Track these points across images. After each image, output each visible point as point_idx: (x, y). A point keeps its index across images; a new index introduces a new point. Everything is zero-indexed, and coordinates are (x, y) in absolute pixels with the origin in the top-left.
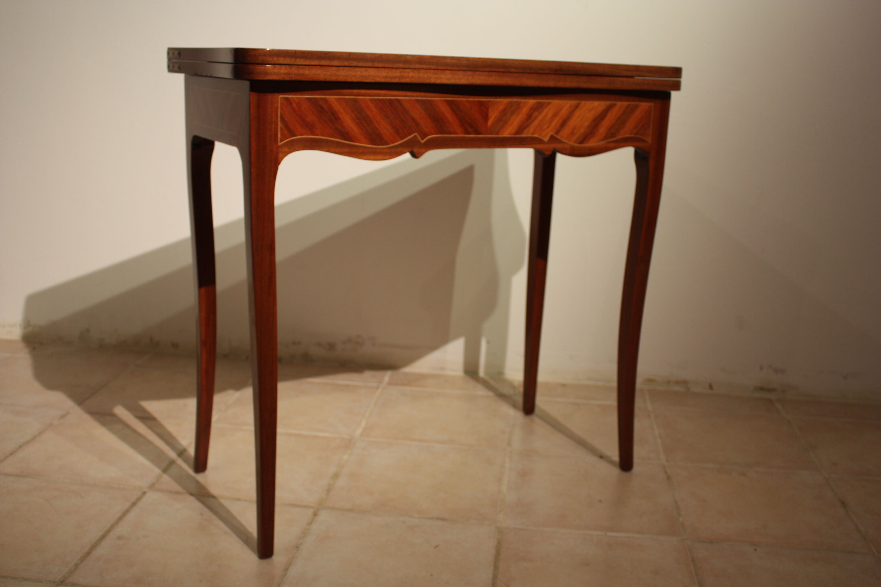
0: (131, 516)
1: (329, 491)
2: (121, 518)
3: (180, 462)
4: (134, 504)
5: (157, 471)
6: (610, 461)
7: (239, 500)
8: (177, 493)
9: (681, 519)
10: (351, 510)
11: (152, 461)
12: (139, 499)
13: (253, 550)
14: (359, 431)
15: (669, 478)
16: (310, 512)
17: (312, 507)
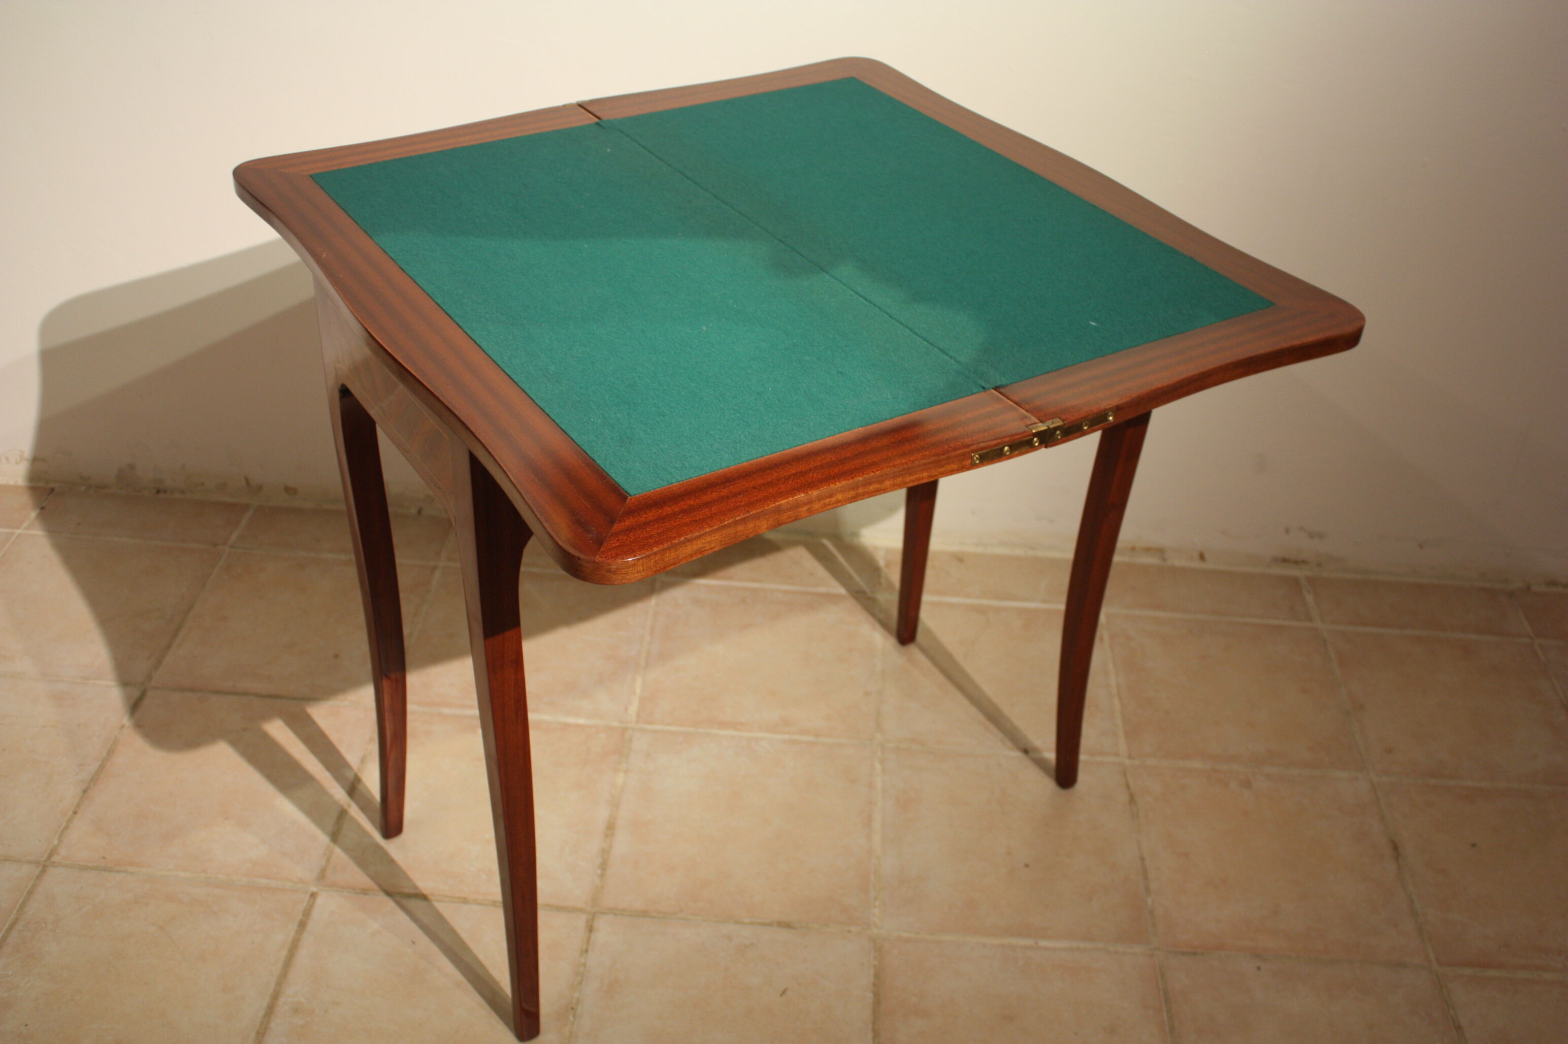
0: (303, 957)
1: (604, 866)
2: (288, 962)
3: (354, 811)
4: (302, 925)
5: (323, 839)
6: (1040, 763)
7: (465, 901)
8: (365, 892)
9: (1149, 901)
10: (644, 914)
11: (308, 813)
12: (307, 912)
13: (507, 1024)
14: (633, 709)
15: (1132, 799)
16: (581, 921)
17: (581, 910)
